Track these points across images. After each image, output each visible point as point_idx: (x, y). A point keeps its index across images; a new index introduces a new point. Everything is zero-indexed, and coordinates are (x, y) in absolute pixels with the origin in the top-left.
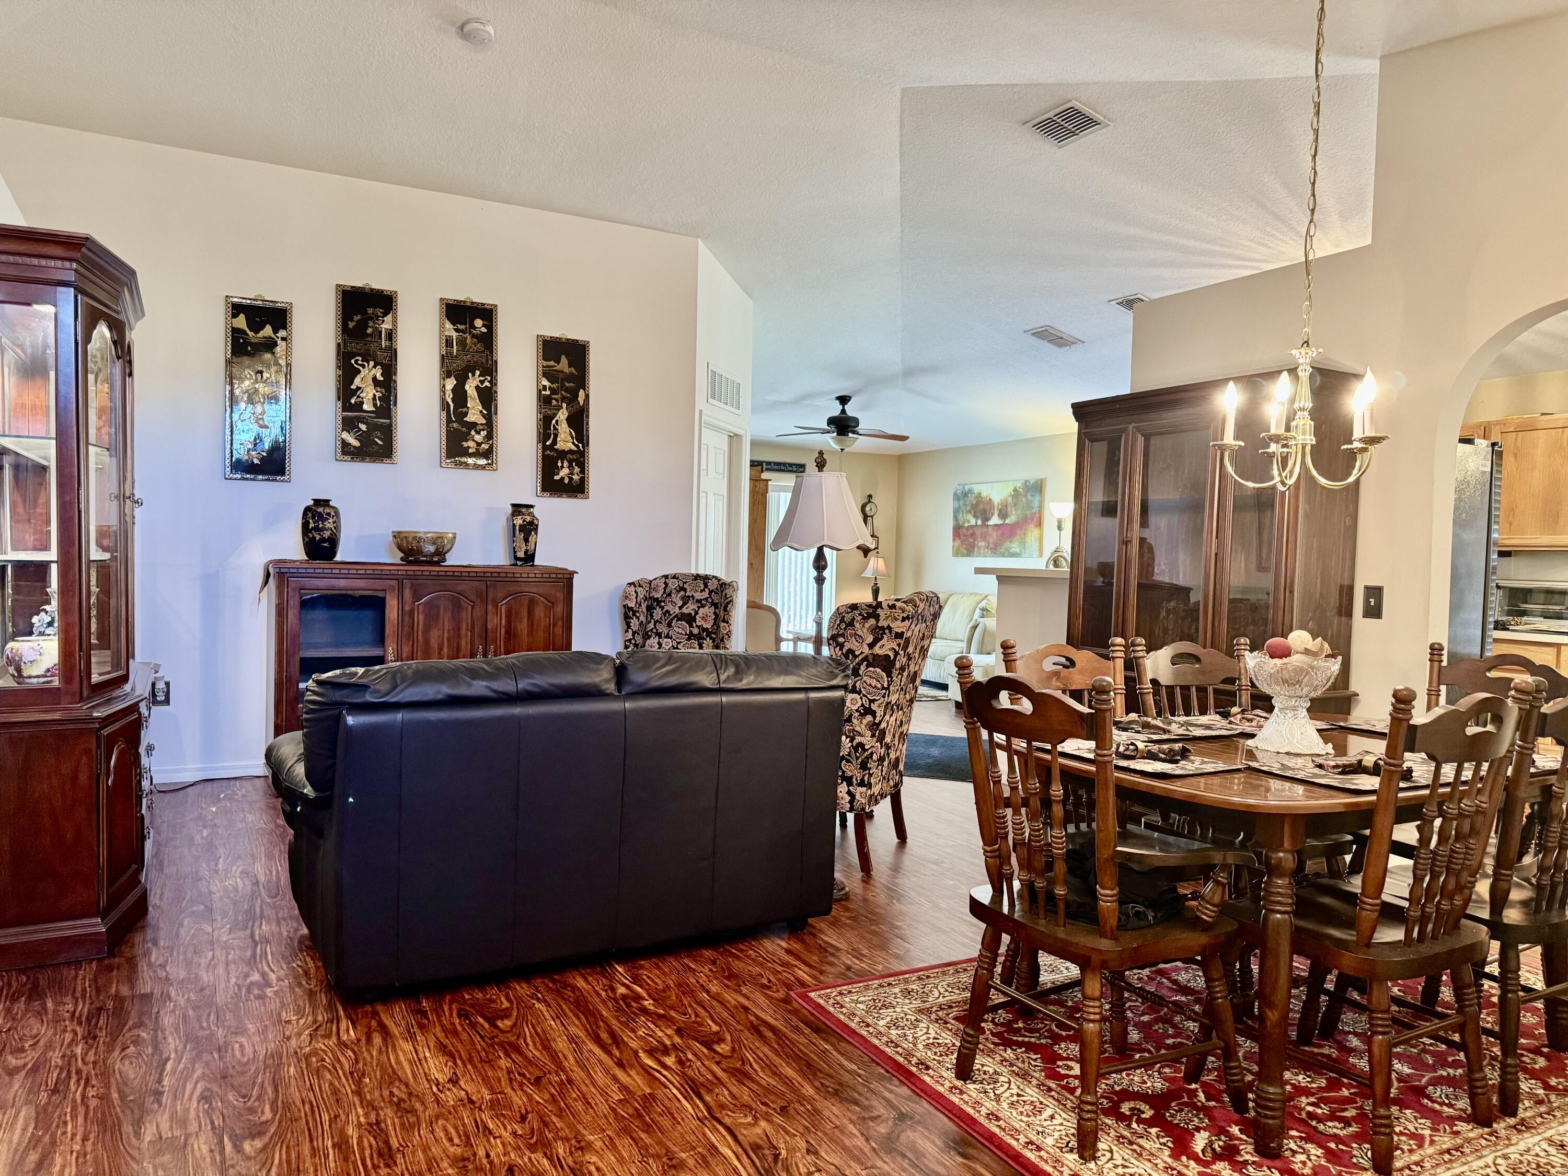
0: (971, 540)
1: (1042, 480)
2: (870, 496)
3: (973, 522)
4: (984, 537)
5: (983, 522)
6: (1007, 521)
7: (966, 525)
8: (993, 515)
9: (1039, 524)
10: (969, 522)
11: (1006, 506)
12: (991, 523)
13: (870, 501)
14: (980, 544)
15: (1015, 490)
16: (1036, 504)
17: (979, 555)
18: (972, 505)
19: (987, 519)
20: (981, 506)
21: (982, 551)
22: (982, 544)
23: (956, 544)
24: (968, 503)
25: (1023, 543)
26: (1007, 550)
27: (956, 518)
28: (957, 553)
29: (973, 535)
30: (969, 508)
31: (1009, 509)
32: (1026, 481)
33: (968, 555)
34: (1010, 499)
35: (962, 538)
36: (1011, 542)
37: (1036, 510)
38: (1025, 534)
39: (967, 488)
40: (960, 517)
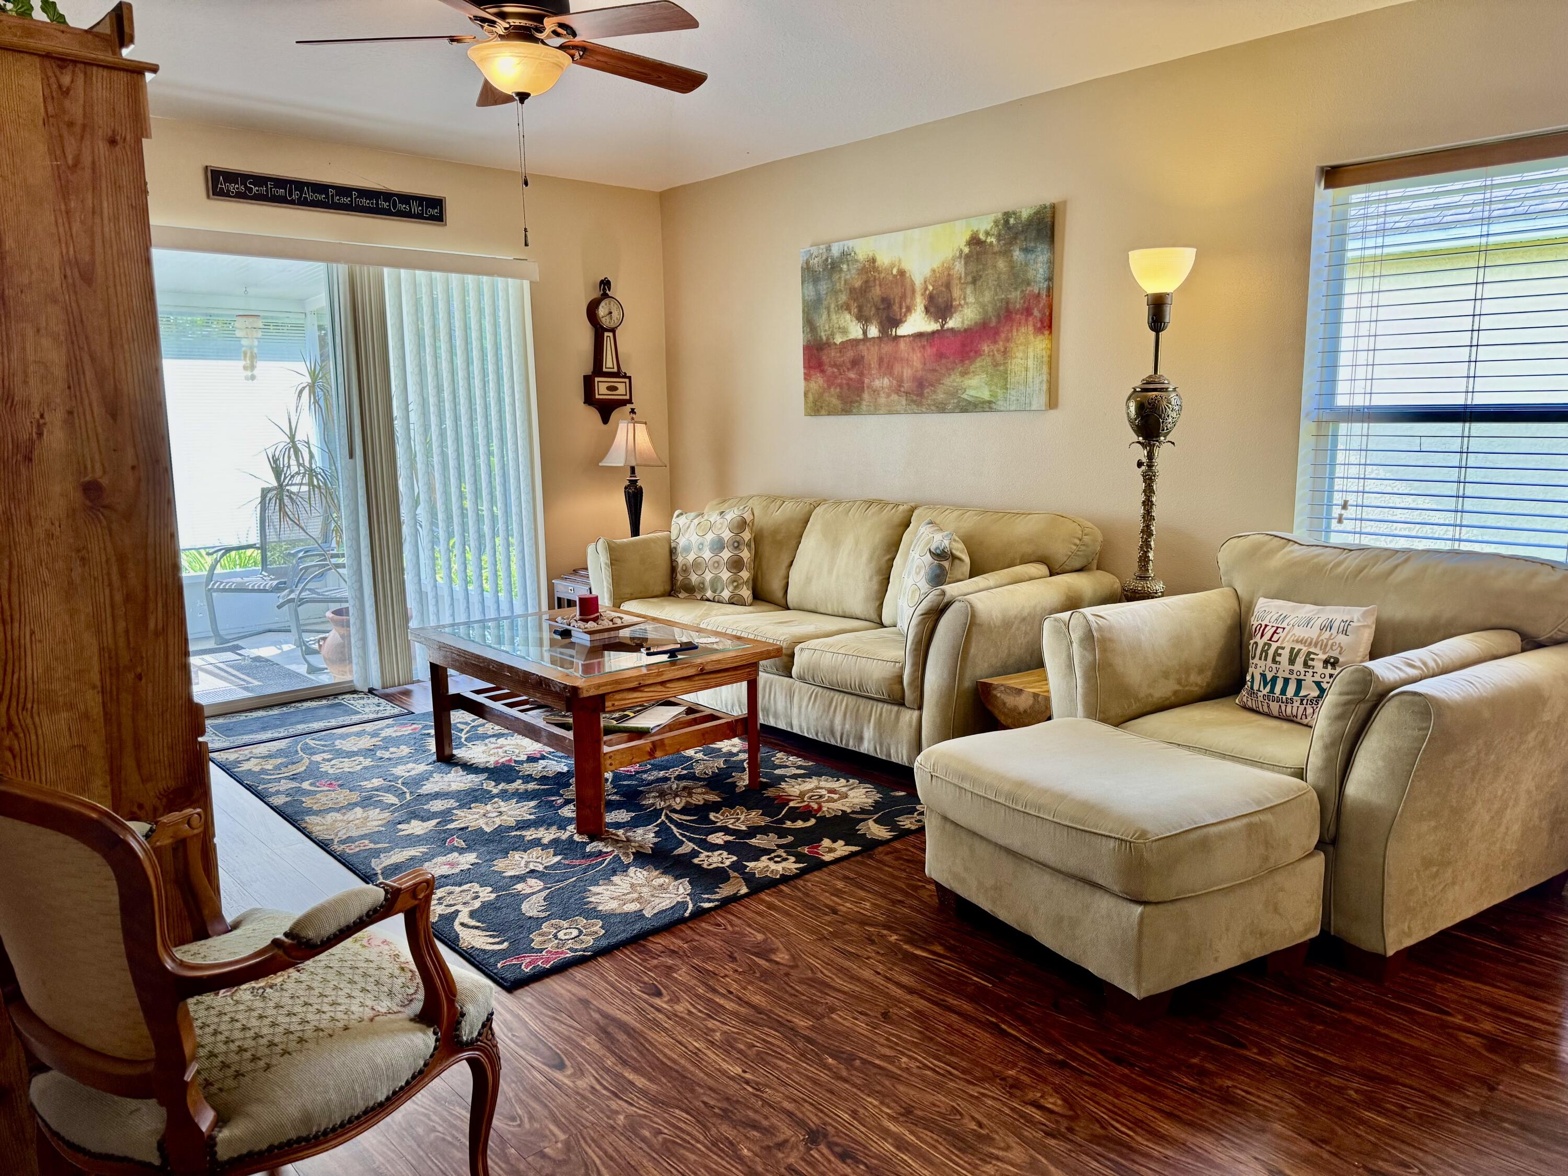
0: (852, 375)
1: (1053, 207)
2: (605, 284)
3: (855, 331)
4: (887, 365)
5: (883, 330)
6: (951, 324)
7: (839, 339)
8: (909, 310)
9: (1048, 324)
10: (844, 331)
11: (948, 286)
12: (904, 330)
13: (605, 296)
14: (877, 383)
15: (975, 241)
16: (1038, 268)
17: (875, 410)
18: (852, 290)
19: (891, 321)
20: (877, 292)
21: (882, 400)
22: (883, 382)
23: (814, 386)
24: (840, 285)
25: (1000, 373)
26: (954, 393)
27: (810, 324)
28: (816, 407)
29: (856, 362)
30: (843, 298)
31: (956, 293)
32: (1007, 215)
33: (846, 411)
34: (959, 267)
35: (829, 370)
36: (964, 374)
37: (1039, 286)
38: (1005, 352)
39: (836, 251)
40: (822, 321)
